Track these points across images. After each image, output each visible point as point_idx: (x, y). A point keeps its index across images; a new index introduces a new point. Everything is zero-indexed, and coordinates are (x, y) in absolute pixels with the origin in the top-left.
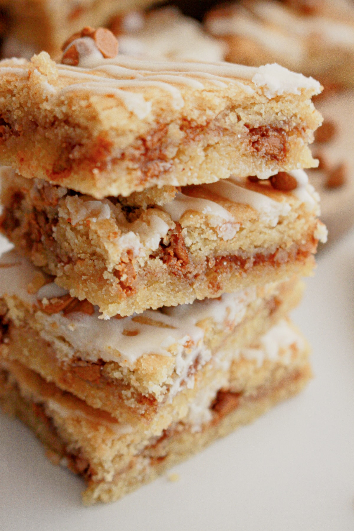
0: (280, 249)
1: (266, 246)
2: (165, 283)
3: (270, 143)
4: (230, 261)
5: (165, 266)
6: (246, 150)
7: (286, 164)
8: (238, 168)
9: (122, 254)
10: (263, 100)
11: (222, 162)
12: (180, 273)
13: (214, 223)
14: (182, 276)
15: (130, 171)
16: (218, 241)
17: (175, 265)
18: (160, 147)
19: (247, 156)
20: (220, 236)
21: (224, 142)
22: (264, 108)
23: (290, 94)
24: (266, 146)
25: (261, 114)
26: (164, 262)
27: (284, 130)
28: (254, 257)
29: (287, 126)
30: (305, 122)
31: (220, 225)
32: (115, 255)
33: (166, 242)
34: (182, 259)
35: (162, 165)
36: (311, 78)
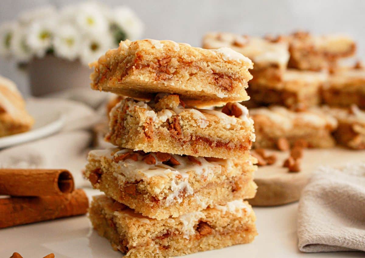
0: (231, 142)
1: (223, 138)
2: (168, 140)
3: (224, 81)
4: (204, 141)
5: (168, 131)
6: (211, 81)
7: (232, 94)
8: (207, 88)
9: (147, 119)
10: (221, 61)
11: (198, 82)
12: (177, 138)
13: (195, 117)
14: (177, 139)
15: (151, 72)
16: (198, 127)
17: (174, 132)
18: (167, 66)
19: (212, 84)
20: (198, 125)
21: (199, 73)
22: (221, 64)
23: (235, 61)
24: (222, 82)
25: (220, 67)
26: (168, 130)
27: (232, 77)
28: (216, 141)
29: (233, 76)
30: (243, 76)
31: (199, 119)
32: (143, 118)
33: (170, 121)
34: (178, 131)
35: (167, 76)
36: (247, 58)
